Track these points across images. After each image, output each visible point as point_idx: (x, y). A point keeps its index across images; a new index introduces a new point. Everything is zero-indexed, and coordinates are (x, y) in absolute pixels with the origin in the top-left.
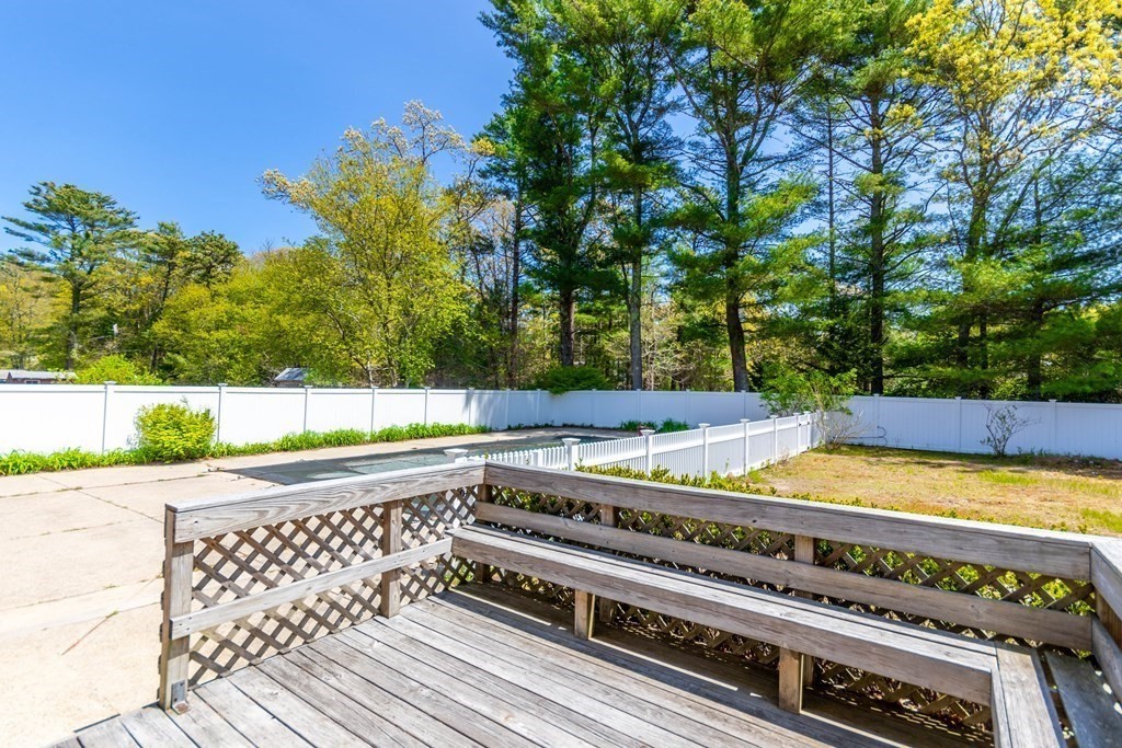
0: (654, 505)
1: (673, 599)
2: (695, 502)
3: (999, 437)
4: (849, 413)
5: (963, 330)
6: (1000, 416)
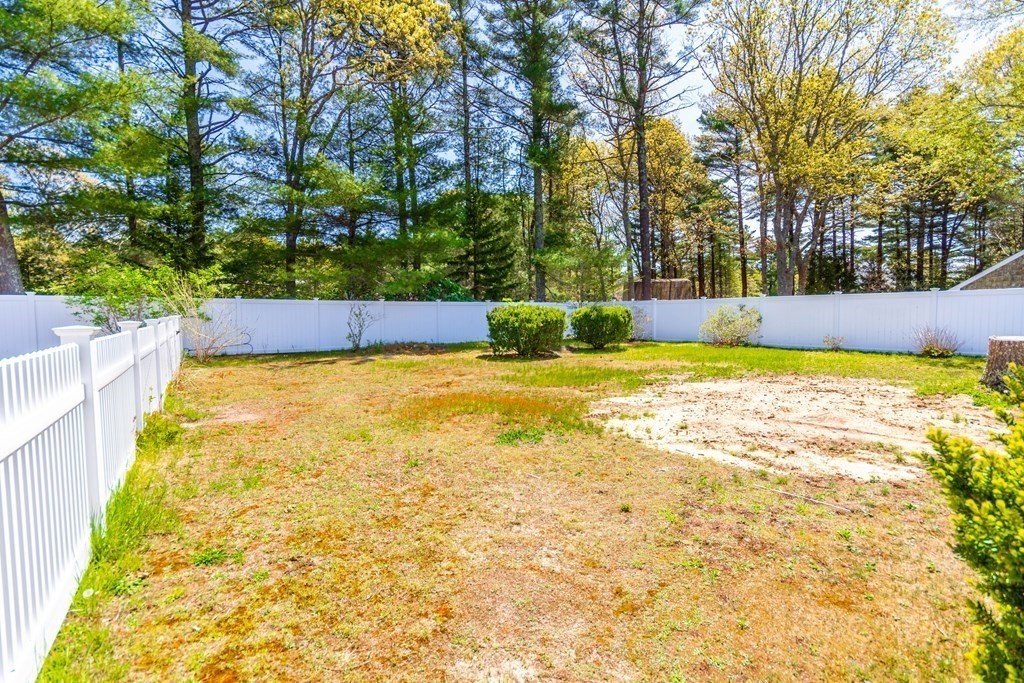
3: (356, 332)
4: (208, 319)
5: (291, 238)
6: (357, 313)
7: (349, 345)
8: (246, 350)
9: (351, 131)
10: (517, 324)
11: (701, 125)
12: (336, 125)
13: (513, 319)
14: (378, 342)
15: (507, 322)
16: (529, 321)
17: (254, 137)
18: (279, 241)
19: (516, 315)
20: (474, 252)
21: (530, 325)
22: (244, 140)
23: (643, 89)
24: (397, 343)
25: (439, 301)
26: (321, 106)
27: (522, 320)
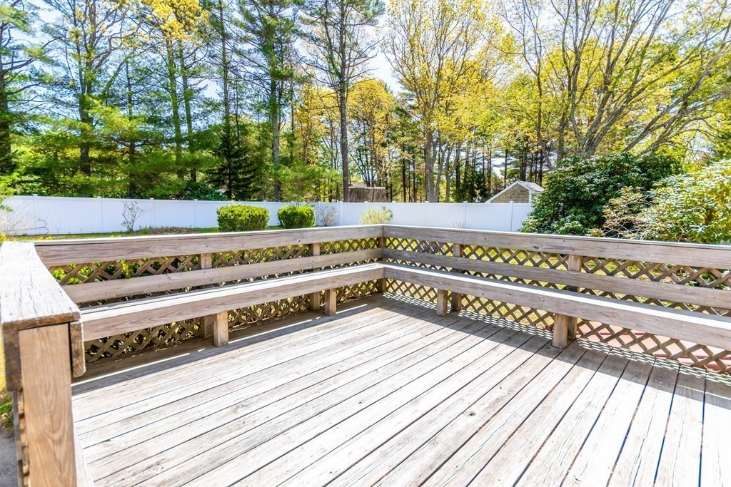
0: (245, 245)
1: (291, 288)
2: (270, 238)
3: (130, 220)
4: (11, 210)
5: (83, 151)
6: (130, 207)
7: (125, 229)
8: (44, 232)
9: (129, 79)
10: (232, 217)
11: (401, 85)
12: (116, 74)
13: (230, 214)
14: (148, 227)
15: (226, 216)
16: (240, 216)
17: (52, 74)
18: (74, 153)
19: (232, 212)
20: (229, 166)
21: (240, 218)
22: (43, 76)
23: (343, 66)
24: (163, 228)
25: (196, 200)
26: (104, 58)
27: (236, 215)
